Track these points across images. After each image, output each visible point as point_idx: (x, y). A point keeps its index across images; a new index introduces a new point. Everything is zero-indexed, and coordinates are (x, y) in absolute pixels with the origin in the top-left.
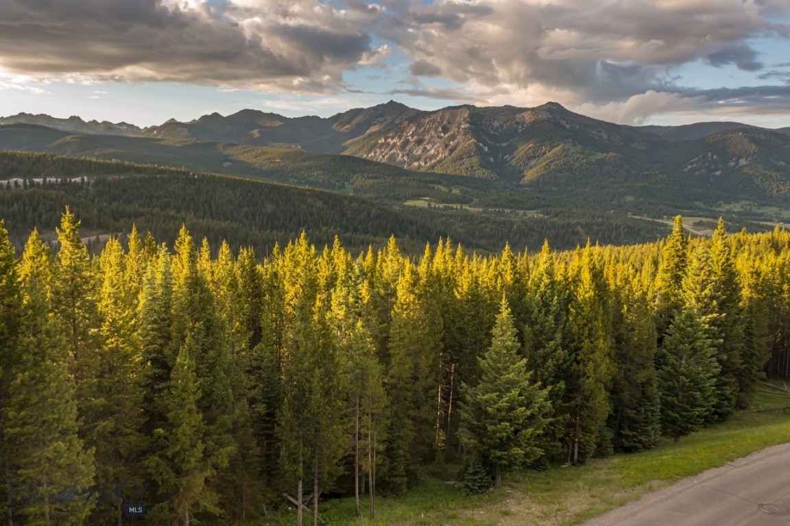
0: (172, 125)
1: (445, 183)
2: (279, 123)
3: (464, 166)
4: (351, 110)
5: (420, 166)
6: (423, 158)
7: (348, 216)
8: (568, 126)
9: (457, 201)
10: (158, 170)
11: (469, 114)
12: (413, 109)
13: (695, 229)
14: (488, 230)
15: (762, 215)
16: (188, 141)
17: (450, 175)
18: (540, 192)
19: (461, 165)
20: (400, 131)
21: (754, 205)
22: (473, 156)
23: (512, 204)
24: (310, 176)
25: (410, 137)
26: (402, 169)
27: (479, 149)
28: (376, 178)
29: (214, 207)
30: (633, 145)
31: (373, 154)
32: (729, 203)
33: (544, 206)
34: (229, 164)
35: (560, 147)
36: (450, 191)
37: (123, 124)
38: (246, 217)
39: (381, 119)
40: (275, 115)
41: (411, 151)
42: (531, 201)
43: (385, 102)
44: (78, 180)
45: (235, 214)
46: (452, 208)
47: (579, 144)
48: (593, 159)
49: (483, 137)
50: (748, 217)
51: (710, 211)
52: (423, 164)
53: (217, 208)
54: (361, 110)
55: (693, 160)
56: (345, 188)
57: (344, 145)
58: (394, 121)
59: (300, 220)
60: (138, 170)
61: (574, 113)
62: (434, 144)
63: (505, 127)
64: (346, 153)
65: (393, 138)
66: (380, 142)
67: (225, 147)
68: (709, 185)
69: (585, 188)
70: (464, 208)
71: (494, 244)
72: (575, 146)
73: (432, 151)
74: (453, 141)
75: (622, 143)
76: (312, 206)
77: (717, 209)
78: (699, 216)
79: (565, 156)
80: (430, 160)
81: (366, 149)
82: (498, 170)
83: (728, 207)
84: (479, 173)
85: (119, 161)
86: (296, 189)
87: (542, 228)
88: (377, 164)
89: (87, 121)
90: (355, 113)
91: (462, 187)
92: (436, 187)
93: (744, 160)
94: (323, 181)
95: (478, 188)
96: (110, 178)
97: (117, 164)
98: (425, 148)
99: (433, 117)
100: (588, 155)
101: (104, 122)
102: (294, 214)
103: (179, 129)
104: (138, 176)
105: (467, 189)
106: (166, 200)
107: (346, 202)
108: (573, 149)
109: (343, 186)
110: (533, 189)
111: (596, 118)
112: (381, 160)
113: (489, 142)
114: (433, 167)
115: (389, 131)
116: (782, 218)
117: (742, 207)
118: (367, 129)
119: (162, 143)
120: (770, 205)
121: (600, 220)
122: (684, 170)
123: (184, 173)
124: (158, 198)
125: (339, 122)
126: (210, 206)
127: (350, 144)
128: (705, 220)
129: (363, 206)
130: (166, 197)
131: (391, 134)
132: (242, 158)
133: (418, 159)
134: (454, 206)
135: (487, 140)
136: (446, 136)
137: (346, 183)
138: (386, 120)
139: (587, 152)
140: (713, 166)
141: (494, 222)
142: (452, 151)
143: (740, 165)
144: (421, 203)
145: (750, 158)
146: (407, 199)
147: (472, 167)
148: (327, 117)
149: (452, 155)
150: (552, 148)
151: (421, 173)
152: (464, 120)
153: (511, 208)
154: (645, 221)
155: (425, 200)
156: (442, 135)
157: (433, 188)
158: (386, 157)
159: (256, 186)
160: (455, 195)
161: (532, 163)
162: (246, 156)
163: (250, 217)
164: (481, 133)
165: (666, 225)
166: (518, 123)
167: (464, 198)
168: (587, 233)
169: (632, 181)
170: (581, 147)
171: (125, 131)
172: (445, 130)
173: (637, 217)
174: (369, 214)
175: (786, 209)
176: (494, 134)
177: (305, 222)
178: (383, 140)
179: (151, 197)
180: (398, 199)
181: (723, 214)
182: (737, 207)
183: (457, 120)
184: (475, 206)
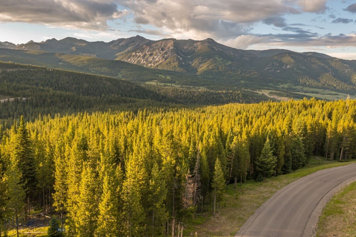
0: (31, 44)
1: (163, 74)
2: (85, 44)
3: (171, 66)
4: (119, 39)
5: (151, 66)
6: (153, 62)
7: (122, 89)
8: (216, 49)
9: (169, 82)
10: (32, 67)
11: (174, 43)
12: (147, 39)
13: (270, 95)
15: (296, 89)
16: (41, 52)
17: (166, 70)
18: (205, 78)
19: (170, 65)
20: (142, 50)
21: (293, 85)
22: (175, 62)
23: (193, 84)
24: (101, 70)
25: (147, 52)
26: (143, 67)
27: (178, 59)
28: (132, 71)
29: (60, 85)
30: (244, 58)
31: (130, 60)
32: (283, 84)
33: (207, 85)
34: (62, 63)
35: (213, 59)
36: (166, 77)
37: (7, 42)
38: (75, 89)
39: (133, 44)
40: (83, 40)
41: (147, 59)
42: (201, 82)
43: (135, 36)
45: (70, 88)
46: (167, 86)
47: (221, 57)
48: (227, 64)
50: (291, 90)
51: (275, 87)
52: (153, 65)
53: (61, 85)
54: (124, 39)
55: (269, 65)
56: (118, 76)
57: (116, 55)
58: (139, 45)
59: (100, 91)
60: (22, 67)
61: (219, 44)
62: (158, 56)
63: (189, 49)
64: (117, 59)
65: (139, 53)
66: (133, 54)
67: (59, 55)
68: (275, 76)
69: (224, 77)
70: (172, 85)
71: (186, 101)
72: (219, 58)
73: (157, 59)
74: (166, 55)
75: (239, 57)
76: (106, 85)
77: (278, 87)
78: (271, 90)
80: (156, 63)
81: (127, 57)
82: (186, 68)
83: (282, 86)
84: (178, 69)
85: (12, 62)
86: (98, 76)
88: (132, 65)
90: (121, 40)
91: (171, 76)
92: (160, 75)
93: (289, 66)
94: (108, 72)
95: (178, 76)
96: (8, 70)
97: (11, 64)
98: (154, 58)
99: (158, 43)
100: (225, 62)
102: (98, 88)
103: (36, 46)
104: (22, 70)
105: (173, 77)
107: (121, 83)
108: (218, 59)
109: (117, 74)
110: (202, 77)
111: (228, 46)
112: (133, 63)
113: (182, 56)
114: (157, 66)
115: (137, 49)
116: (304, 90)
117: (288, 86)
118: (127, 48)
119: (28, 52)
120: (299, 85)
121: (231, 91)
122: (265, 70)
123: (45, 68)
124: (33, 80)
125: (113, 45)
126: (58, 84)
127: (119, 55)
128: (273, 91)
129: (129, 84)
130: (36, 80)
131: (138, 51)
132: (68, 60)
133: (151, 63)
134: (168, 84)
135: (181, 54)
136: (163, 52)
137: (119, 73)
138: (135, 44)
139: (225, 61)
140: (276, 68)
141: (186, 92)
142: (166, 59)
143: (287, 68)
144: (153, 83)
145: (291, 65)
146: (147, 81)
147: (175, 67)
148: (108, 42)
149: (166, 61)
150: (209, 59)
151: (152, 69)
152: (171, 45)
153: (193, 85)
154: (249, 92)
155: (155, 81)
156: (161, 52)
157: (158, 76)
158: (136, 61)
159: (79, 75)
160: (168, 79)
161: (201, 65)
162: (70, 60)
163: (77, 89)
164: (179, 51)
165: (258, 93)
166: (195, 47)
167: (172, 81)
168: (226, 97)
169: (244, 74)
170: (222, 59)
171: (8, 46)
172: (163, 49)
173: (246, 90)
174: (132, 88)
175: (305, 87)
176: (184, 52)
177: (103, 92)
178: (134, 54)
179: (29, 80)
180: (143, 81)
181: (280, 89)
182: (286, 86)
183: (168, 45)
184: (177, 84)
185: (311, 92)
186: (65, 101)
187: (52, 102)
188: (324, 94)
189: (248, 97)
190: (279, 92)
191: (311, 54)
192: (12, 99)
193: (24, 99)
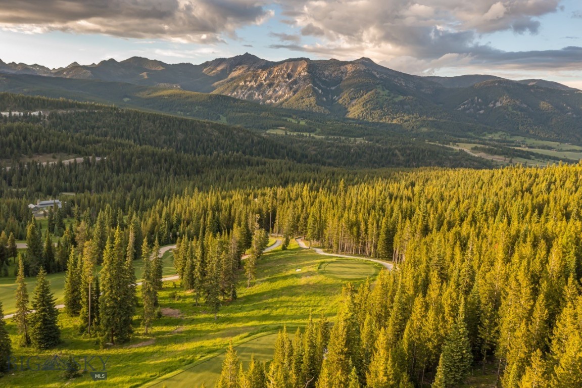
0: (75, 66)
1: (294, 117)
2: (162, 68)
3: (304, 104)
4: (216, 59)
5: (271, 103)
6: (273, 97)
7: (238, 142)
8: (378, 76)
9: (306, 131)
10: (95, 106)
11: (307, 65)
13: (473, 152)
14: (333, 152)
15: (513, 142)
19: (303, 103)
20: (256, 77)
21: (508, 135)
22: (311, 96)
23: (345, 133)
25: (263, 81)
26: (258, 104)
27: (315, 91)
28: (243, 112)
29: (141, 135)
30: (423, 91)
31: (235, 93)
32: (491, 133)
33: (368, 135)
34: (128, 99)
35: (373, 91)
36: (299, 122)
37: (36, 65)
38: (165, 142)
39: (240, 67)
40: (158, 61)
41: (264, 92)
42: (357, 131)
43: (242, 54)
44: (36, 113)
45: (157, 141)
47: (387, 89)
48: (397, 100)
49: (318, 82)
50: (506, 144)
51: (479, 139)
52: (274, 101)
53: (143, 136)
54: (224, 59)
55: (465, 102)
56: (221, 119)
57: (212, 85)
58: (249, 68)
59: (204, 145)
61: (381, 66)
62: (281, 87)
63: (333, 75)
64: (215, 92)
65: (250, 82)
66: (241, 84)
68: (476, 120)
70: (311, 136)
71: (338, 162)
72: (384, 90)
73: (280, 92)
74: (296, 85)
75: (415, 89)
76: (211, 135)
77: (483, 139)
78: (474, 143)
79: (377, 97)
80: (279, 98)
81: (230, 89)
82: (329, 107)
83: (490, 136)
84: (317, 109)
85: (65, 99)
87: (372, 151)
88: (239, 101)
89: (7, 63)
90: (219, 61)
91: (306, 120)
92: (288, 119)
93: (499, 103)
95: (318, 120)
96: (60, 112)
97: (64, 102)
98: (275, 90)
99: (280, 66)
100: (393, 98)
101: (21, 64)
102: (199, 141)
103: (84, 71)
104: (80, 111)
105: (311, 121)
106: (104, 129)
107: (235, 132)
108: (382, 93)
109: (219, 117)
110: (356, 122)
111: (396, 70)
112: (242, 98)
113: (322, 86)
114: (281, 104)
115: (247, 77)
116: (527, 144)
117: (500, 136)
118: (229, 74)
120: (518, 135)
122: (458, 109)
123: (115, 109)
124: (98, 128)
125: (208, 68)
126: (138, 134)
127: (217, 85)
128: (479, 146)
129: (247, 134)
130: (104, 127)
131: (249, 79)
132: (138, 95)
133: (270, 98)
134: (305, 134)
135: (320, 84)
136: (290, 81)
137: (221, 116)
138: (243, 67)
139: (392, 95)
140: (478, 107)
141: (337, 147)
142: (295, 92)
143: (497, 106)
144: (280, 132)
145: (503, 102)
146: (268, 128)
147: (311, 105)
149: (296, 95)
150: (367, 92)
151: (274, 108)
152: (303, 69)
153: (345, 136)
154: (438, 146)
155: (282, 129)
156: (287, 80)
157: (286, 120)
158: (246, 96)
160: (303, 126)
161: (354, 102)
162: (141, 94)
163: (168, 143)
164: (316, 79)
165: (452, 149)
166: (342, 73)
167: (310, 128)
168: (403, 155)
169: (425, 117)
170: (388, 91)
171: (38, 71)
172: (289, 76)
173: (432, 143)
174: (253, 141)
175: (530, 138)
176: (325, 81)
177: (208, 146)
178: (243, 83)
179: (93, 128)
180: (261, 128)
181: (487, 142)
182: (496, 136)
183: (298, 69)
184: (319, 134)
185: (539, 148)
186: (160, 162)
187: (140, 164)
188: (561, 150)
189: (439, 155)
190: (487, 147)
191: (534, 83)
192: (80, 160)
193: (98, 159)
